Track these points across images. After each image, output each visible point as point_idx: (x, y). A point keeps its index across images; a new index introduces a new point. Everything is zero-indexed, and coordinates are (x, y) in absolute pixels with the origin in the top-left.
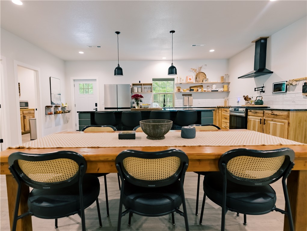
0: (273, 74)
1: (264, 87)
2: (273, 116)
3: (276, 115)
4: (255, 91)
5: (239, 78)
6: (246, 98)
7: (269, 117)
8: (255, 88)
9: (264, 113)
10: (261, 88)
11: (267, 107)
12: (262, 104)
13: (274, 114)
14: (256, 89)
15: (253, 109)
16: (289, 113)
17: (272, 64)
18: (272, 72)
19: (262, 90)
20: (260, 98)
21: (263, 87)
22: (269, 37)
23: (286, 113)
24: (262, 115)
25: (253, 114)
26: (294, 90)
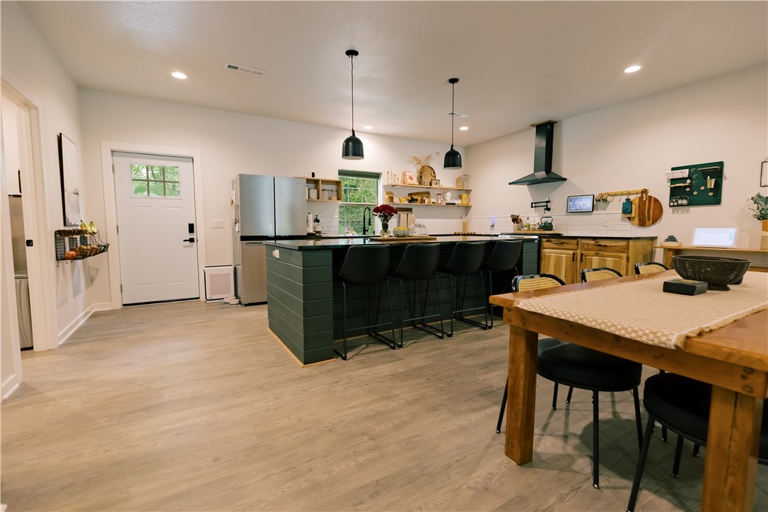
0: (566, 182)
1: (549, 201)
2: (598, 248)
3: (605, 246)
4: (532, 207)
5: (510, 184)
6: (515, 219)
7: (590, 250)
8: (532, 203)
9: (577, 245)
10: (545, 204)
11: (560, 234)
12: (551, 230)
13: (600, 245)
14: (534, 205)
15: (554, 238)
16: (628, 244)
17: (563, 166)
18: (565, 179)
19: (547, 206)
20: (549, 220)
21: (547, 202)
22: (557, 122)
23: (623, 243)
24: (575, 247)
25: (555, 246)
26: (605, 209)
